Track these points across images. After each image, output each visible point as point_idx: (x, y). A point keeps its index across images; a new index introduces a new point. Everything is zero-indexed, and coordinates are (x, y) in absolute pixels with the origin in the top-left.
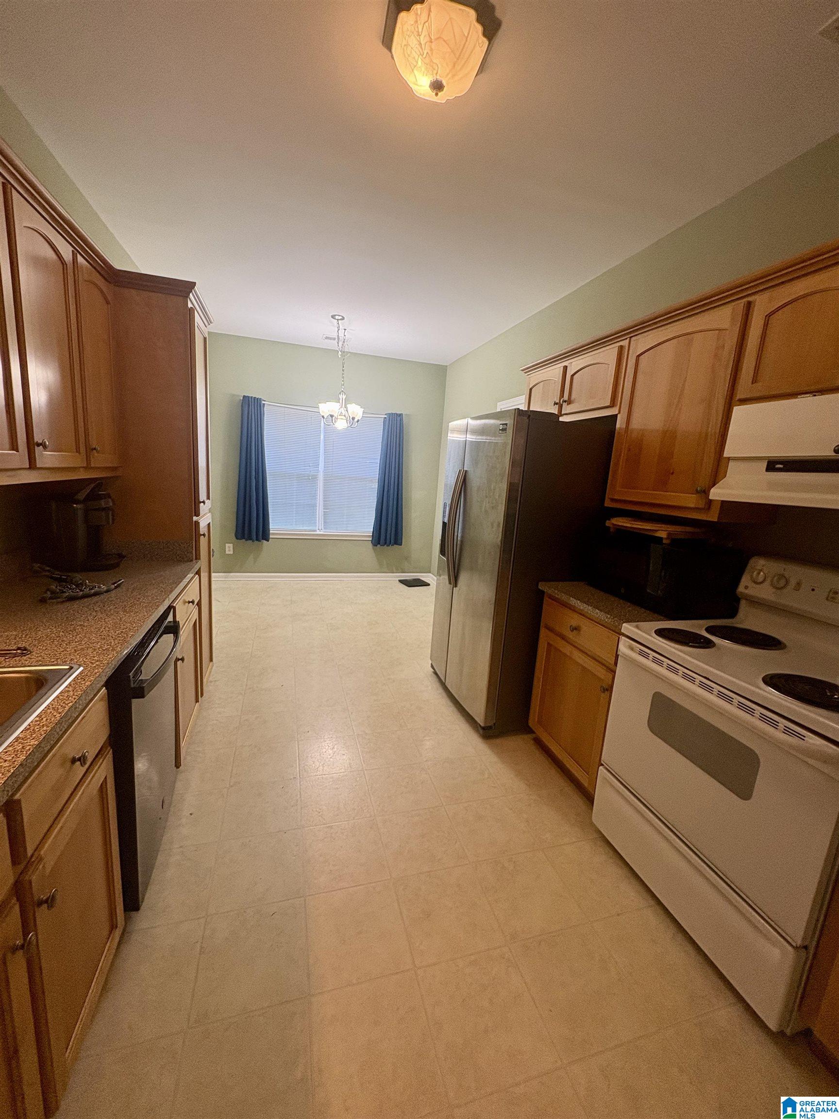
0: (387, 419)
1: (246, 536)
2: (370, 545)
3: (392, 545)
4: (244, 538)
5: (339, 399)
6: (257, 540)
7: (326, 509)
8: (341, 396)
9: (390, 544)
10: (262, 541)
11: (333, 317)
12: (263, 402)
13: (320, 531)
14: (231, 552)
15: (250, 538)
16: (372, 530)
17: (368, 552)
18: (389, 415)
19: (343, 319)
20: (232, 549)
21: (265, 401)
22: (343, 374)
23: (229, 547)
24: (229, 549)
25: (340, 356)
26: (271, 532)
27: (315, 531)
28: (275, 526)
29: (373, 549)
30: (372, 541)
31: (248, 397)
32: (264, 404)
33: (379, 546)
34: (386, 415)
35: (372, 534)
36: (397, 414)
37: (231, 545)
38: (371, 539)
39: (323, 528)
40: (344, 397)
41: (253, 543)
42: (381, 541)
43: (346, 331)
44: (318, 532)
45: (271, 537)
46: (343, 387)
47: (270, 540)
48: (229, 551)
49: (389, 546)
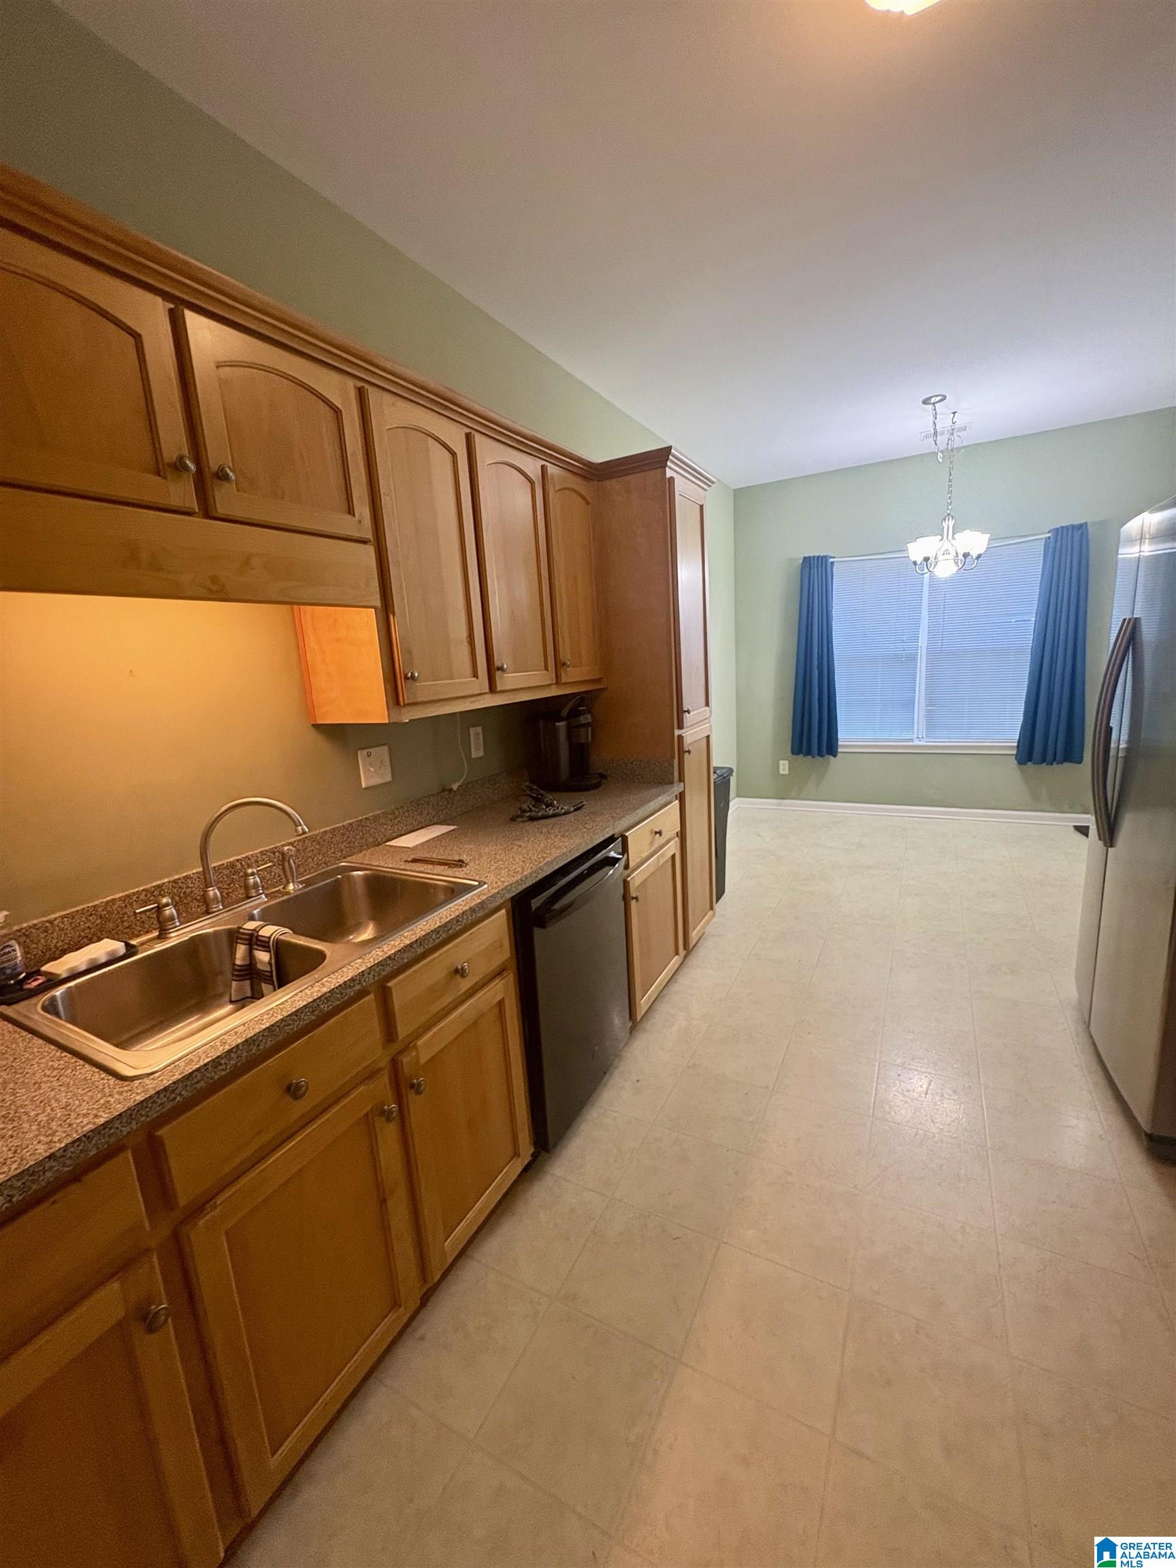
0: (1052, 540)
1: (804, 750)
2: (1013, 762)
3: (1057, 763)
4: (802, 753)
5: (943, 528)
6: (820, 754)
7: (933, 705)
8: (945, 524)
9: (1055, 760)
10: (827, 756)
11: (926, 402)
12: (831, 560)
13: (920, 741)
14: (786, 772)
15: (809, 753)
16: (1017, 737)
17: (1011, 776)
18: (1056, 531)
19: (944, 398)
20: (787, 767)
21: (834, 558)
22: (950, 486)
23: (784, 765)
24: (784, 767)
25: (941, 461)
26: (840, 743)
27: (912, 740)
28: (845, 736)
29: (1021, 771)
30: (1016, 755)
31: (810, 557)
32: (832, 563)
33: (1029, 763)
34: (1049, 532)
35: (1016, 744)
36: (1073, 527)
37: (787, 762)
38: (1015, 752)
39: (924, 736)
40: (951, 523)
41: (812, 759)
42: (1034, 756)
43: (956, 414)
44: (916, 743)
45: (839, 750)
46: (950, 507)
47: (839, 755)
48: (784, 770)
49: (1052, 764)
